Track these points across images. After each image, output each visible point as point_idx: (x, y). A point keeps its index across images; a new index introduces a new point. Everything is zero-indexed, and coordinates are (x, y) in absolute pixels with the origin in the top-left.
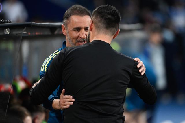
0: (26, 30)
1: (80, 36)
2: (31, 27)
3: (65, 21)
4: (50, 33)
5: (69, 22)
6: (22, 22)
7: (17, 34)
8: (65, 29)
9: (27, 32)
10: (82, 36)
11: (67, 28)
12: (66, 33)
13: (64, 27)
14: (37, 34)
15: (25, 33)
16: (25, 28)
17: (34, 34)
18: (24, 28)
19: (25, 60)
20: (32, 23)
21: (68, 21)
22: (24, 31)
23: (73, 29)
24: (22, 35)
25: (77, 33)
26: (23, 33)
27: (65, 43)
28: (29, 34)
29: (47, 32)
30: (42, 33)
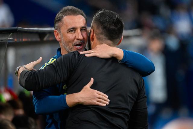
0: (12, 36)
1: (76, 37)
2: (18, 32)
3: (57, 25)
4: (39, 40)
5: (63, 24)
6: (8, 27)
7: (2, 40)
8: (58, 34)
9: (13, 38)
10: (79, 37)
11: (61, 32)
12: (60, 38)
13: (57, 32)
14: (24, 40)
15: (11, 39)
16: (12, 33)
17: (21, 40)
18: (10, 33)
19: (10, 70)
20: (19, 28)
21: (61, 24)
22: (10, 37)
23: (67, 31)
24: (8, 42)
25: (72, 35)
26: (9, 39)
27: (59, 50)
28: (16, 40)
29: (36, 39)
30: (29, 40)
